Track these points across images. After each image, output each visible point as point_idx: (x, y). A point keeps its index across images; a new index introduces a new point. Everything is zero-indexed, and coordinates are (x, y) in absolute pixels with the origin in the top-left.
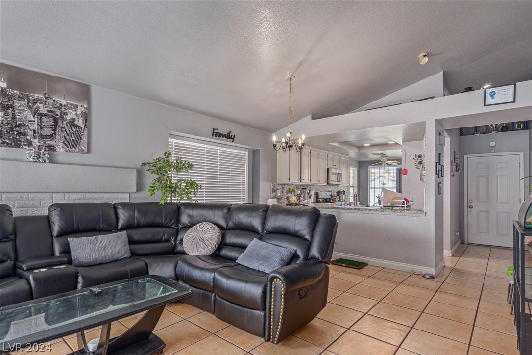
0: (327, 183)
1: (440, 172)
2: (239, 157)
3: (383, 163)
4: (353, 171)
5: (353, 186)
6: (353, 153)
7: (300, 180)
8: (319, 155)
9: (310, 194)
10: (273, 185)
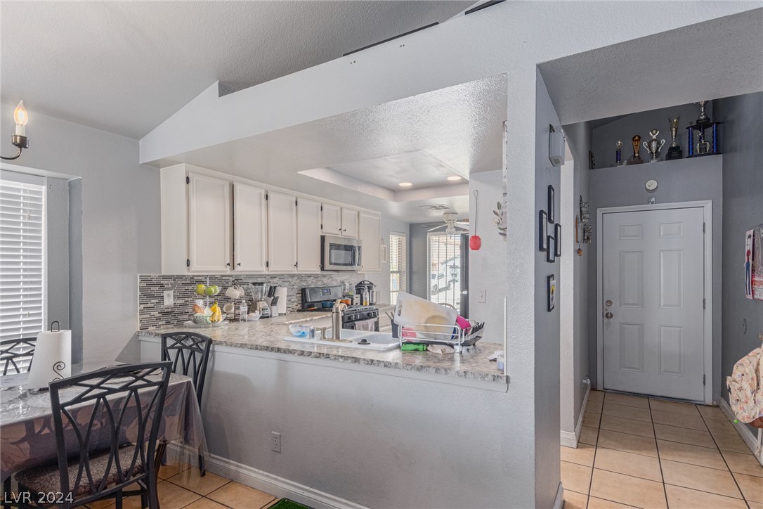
0: (322, 269)
1: (552, 242)
3: (447, 226)
4: (396, 243)
5: (399, 272)
7: (229, 264)
8: (296, 205)
9: (276, 295)
10: (143, 280)
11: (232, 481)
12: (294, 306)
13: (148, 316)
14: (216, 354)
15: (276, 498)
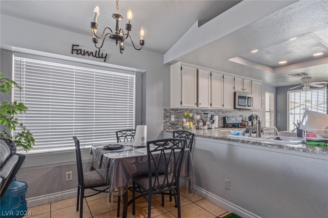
0: (235, 108)
2: (124, 81)
3: (305, 85)
4: (269, 97)
5: (270, 111)
6: (268, 76)
7: (196, 104)
8: (223, 78)
9: (213, 119)
10: (165, 110)
11: (204, 198)
12: (220, 125)
13: (166, 125)
14: (196, 140)
15: (228, 212)
